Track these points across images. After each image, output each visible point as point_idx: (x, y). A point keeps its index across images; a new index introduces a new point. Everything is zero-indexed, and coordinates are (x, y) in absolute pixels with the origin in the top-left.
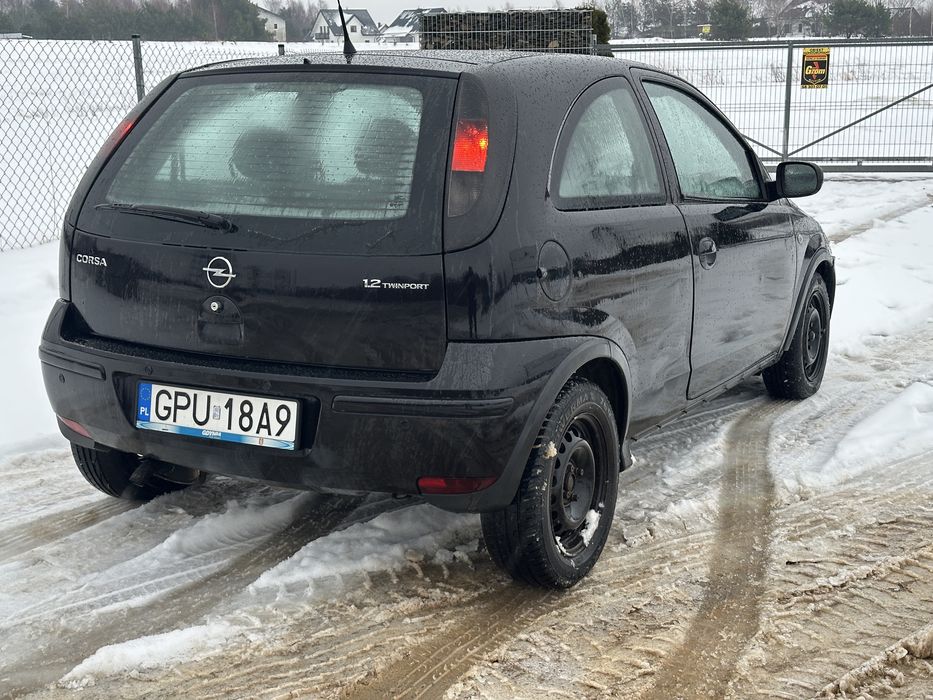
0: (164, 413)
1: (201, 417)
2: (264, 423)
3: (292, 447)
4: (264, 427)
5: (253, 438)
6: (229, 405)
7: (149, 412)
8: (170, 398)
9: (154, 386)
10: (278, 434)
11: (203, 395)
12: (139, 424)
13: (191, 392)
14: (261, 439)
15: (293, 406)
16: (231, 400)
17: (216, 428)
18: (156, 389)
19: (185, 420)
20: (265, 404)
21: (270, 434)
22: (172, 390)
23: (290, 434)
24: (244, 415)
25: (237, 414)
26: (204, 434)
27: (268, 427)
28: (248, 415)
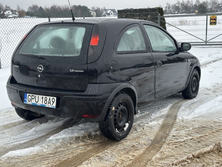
0: (29, 100)
1: (37, 101)
2: (49, 102)
3: (55, 107)
4: (49, 103)
5: (47, 105)
6: (42, 98)
7: (26, 100)
8: (31, 97)
9: (27, 94)
10: (52, 105)
11: (37, 96)
12: (24, 102)
13: (35, 95)
14: (49, 106)
15: (55, 98)
16: (43, 97)
17: (40, 103)
18: (28, 94)
19: (33, 101)
20: (50, 98)
21: (50, 105)
22: (31, 95)
23: (55, 105)
24: (45, 100)
25: (44, 100)
26: (37, 104)
27: (50, 103)
28: (46, 100)
